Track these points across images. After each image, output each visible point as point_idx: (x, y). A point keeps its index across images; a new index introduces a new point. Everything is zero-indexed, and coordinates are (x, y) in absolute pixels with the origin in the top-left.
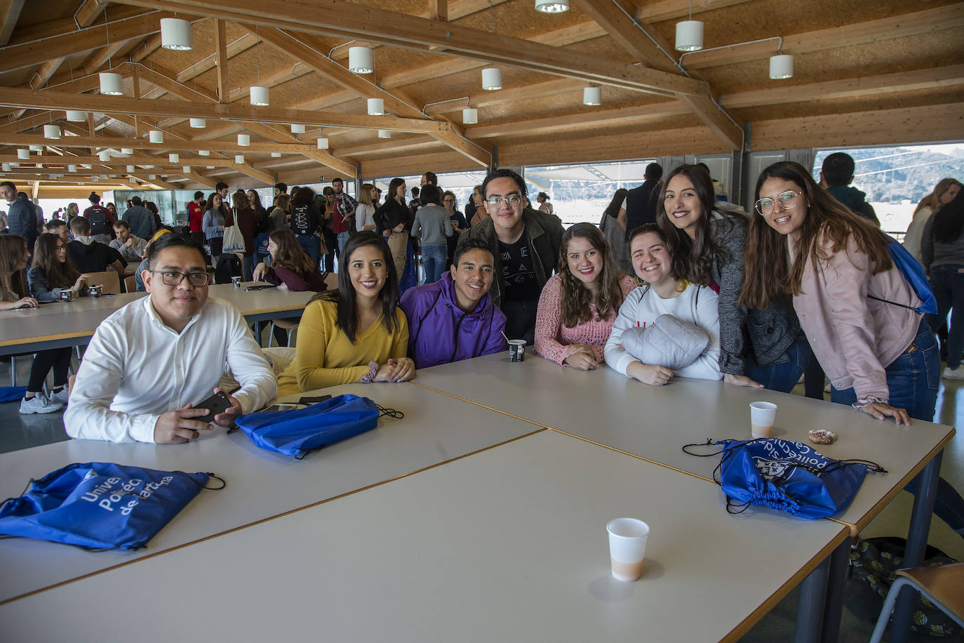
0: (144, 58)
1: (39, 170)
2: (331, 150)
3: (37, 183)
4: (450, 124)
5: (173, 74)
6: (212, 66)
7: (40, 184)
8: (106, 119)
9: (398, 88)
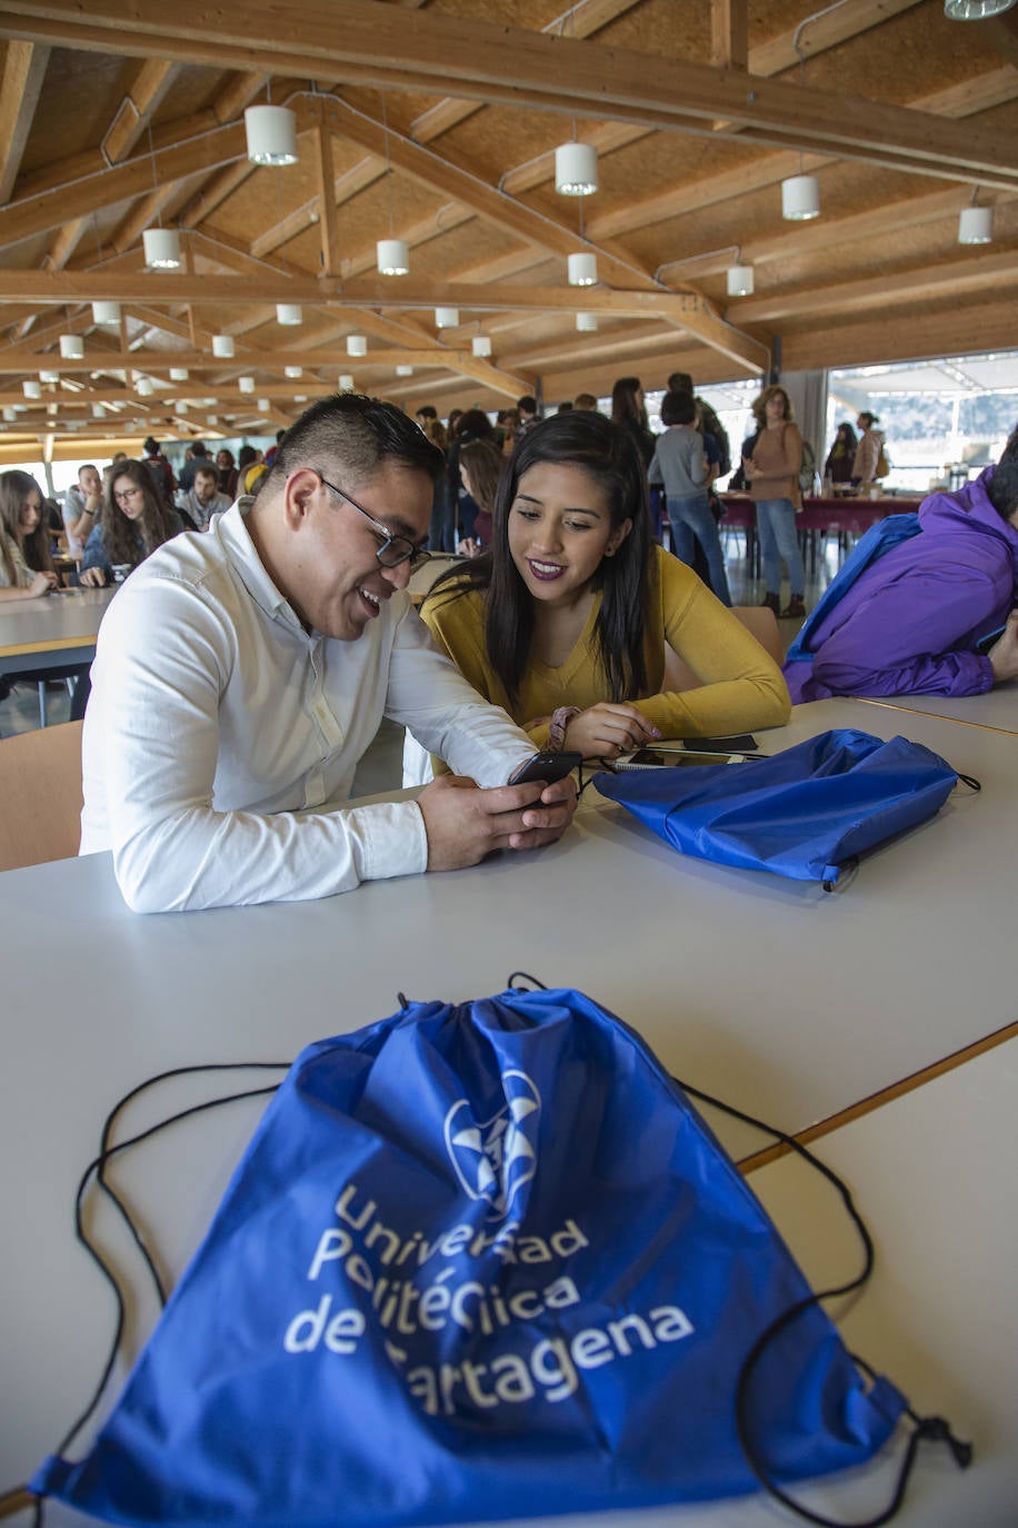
0: (201, 222)
1: (52, 418)
2: (493, 360)
3: (50, 438)
4: (700, 300)
5: (244, 244)
6: (305, 224)
7: (56, 440)
8: (145, 330)
9: (616, 238)
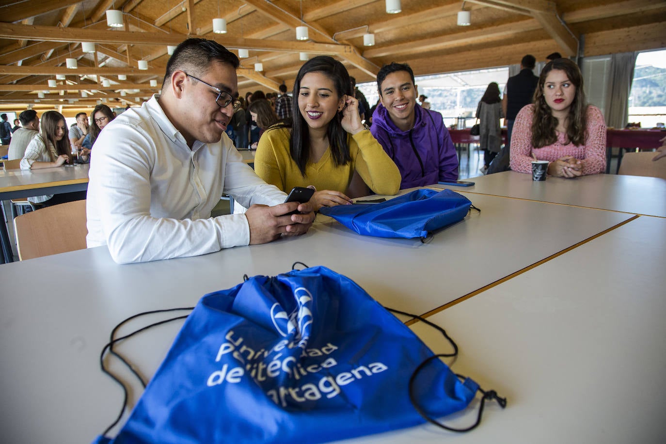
0: (132, 10)
1: (62, 97)
2: (264, 73)
3: (61, 106)
4: (352, 48)
5: (152, 21)
6: (180, 12)
7: (64, 108)
8: (106, 58)
9: (316, 21)
